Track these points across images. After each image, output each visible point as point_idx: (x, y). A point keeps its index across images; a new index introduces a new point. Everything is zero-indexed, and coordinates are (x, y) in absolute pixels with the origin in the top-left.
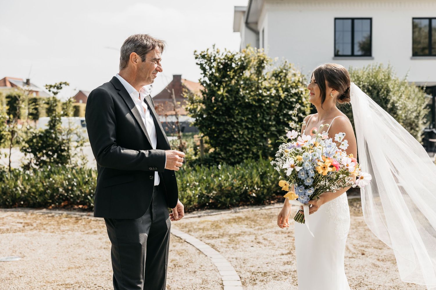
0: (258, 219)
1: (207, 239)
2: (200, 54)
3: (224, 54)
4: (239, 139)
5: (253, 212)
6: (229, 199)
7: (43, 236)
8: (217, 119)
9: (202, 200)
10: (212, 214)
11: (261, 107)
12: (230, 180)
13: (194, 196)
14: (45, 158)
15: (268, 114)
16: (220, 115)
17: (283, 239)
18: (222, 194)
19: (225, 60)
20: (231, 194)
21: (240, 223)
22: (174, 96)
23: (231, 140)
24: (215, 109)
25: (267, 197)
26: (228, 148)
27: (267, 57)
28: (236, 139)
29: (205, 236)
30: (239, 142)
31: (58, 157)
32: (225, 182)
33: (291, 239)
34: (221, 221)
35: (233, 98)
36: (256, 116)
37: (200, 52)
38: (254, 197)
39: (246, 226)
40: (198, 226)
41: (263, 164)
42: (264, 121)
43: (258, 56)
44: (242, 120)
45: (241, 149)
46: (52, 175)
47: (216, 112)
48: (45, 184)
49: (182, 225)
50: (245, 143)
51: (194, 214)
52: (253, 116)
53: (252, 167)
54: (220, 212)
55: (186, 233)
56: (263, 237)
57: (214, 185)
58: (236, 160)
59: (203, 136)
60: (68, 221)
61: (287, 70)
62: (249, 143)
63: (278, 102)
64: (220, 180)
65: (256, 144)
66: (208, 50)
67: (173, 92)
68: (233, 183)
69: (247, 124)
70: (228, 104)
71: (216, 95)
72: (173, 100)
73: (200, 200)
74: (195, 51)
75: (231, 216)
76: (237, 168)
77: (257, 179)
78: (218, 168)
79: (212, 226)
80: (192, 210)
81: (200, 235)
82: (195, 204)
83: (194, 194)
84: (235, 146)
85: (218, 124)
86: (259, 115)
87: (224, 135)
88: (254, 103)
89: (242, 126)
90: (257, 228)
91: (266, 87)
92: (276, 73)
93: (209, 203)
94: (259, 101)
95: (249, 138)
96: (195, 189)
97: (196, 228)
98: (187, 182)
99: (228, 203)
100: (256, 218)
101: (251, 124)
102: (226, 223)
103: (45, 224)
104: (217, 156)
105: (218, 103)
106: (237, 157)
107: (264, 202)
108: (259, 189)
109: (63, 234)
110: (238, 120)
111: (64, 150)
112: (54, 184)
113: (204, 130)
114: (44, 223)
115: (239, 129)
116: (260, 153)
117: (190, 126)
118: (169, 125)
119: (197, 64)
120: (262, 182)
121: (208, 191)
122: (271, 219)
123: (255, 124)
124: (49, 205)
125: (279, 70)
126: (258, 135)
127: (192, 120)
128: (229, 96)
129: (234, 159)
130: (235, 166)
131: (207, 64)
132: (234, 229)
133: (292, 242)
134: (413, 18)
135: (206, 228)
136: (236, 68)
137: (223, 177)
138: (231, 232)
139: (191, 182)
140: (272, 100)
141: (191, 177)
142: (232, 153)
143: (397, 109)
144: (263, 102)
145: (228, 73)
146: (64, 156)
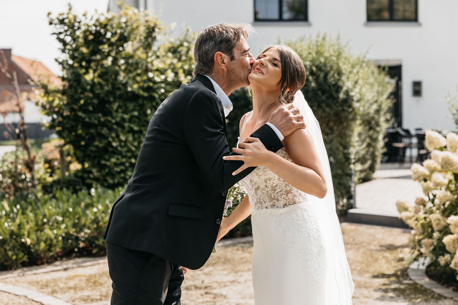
1: (83, 302)
2: (58, 19)
3: (95, 18)
4: (119, 148)
9: (69, 245)
10: (85, 264)
11: (152, 99)
13: (55, 238)
16: (90, 111)
17: (198, 298)
18: (99, 234)
19: (96, 26)
22: (16, 83)
23: (108, 151)
24: (82, 102)
26: (103, 162)
27: (160, 23)
28: (116, 148)
29: (80, 298)
30: (120, 153)
32: (103, 215)
33: (210, 297)
34: (100, 275)
35: (110, 86)
36: (145, 113)
37: (57, 15)
43: (147, 21)
44: (123, 120)
45: (123, 164)
47: (84, 108)
49: (40, 283)
50: (129, 154)
51: (56, 266)
52: (141, 112)
54: (97, 260)
55: (48, 294)
57: (86, 220)
58: (117, 181)
59: (65, 145)
61: (190, 43)
62: (135, 154)
64: (95, 213)
66: (70, 10)
67: (15, 77)
69: (132, 125)
70: (102, 95)
71: (83, 81)
72: (15, 89)
73: (66, 244)
74: (49, 14)
76: (119, 192)
78: (90, 194)
79: (88, 282)
80: (53, 260)
81: (72, 297)
82: (58, 250)
83: (56, 234)
84: (113, 160)
85: (87, 126)
86: (149, 111)
87: (97, 143)
88: (141, 92)
89: (123, 127)
91: (159, 69)
92: (173, 47)
93: (79, 248)
94: (149, 89)
95: (135, 147)
96: (57, 227)
97: (64, 288)
98: (45, 216)
101: (139, 125)
104: (86, 176)
105: (86, 94)
106: (117, 176)
110: (118, 119)
113: (65, 135)
115: (120, 133)
117: (43, 129)
118: (10, 129)
119: (52, 33)
121: (78, 229)
125: (178, 43)
127: (46, 120)
128: (103, 83)
129: (113, 179)
130: (117, 190)
131: (68, 33)
133: (212, 302)
135: (78, 286)
136: (113, 40)
137: (100, 207)
139: (51, 216)
140: (168, 88)
141: (50, 208)
142: (110, 170)
143: (353, 100)
144: (154, 90)
145: (101, 47)
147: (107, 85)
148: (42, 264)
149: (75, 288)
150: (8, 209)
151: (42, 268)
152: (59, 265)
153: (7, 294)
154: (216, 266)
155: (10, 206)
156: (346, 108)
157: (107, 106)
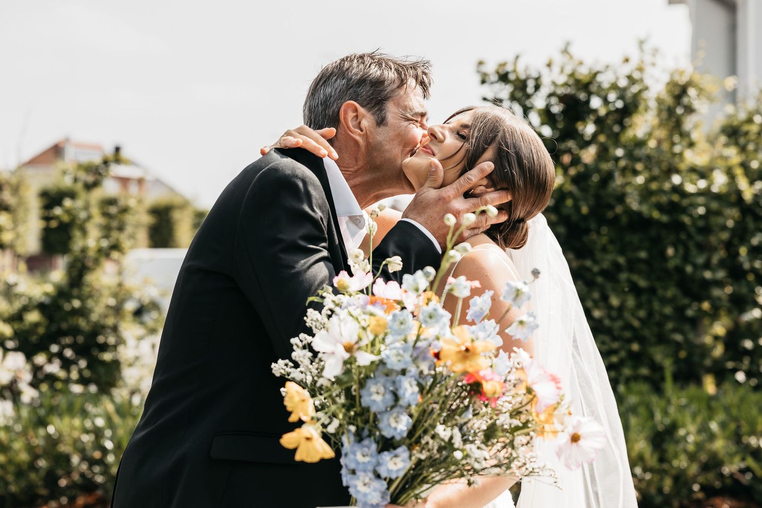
2: (496, 72)
3: (568, 70)
4: (607, 322)
11: (678, 226)
14: (54, 368)
15: (701, 248)
19: (569, 86)
28: (600, 321)
30: (608, 332)
31: (89, 367)
35: (592, 201)
36: (663, 253)
37: (495, 66)
42: (689, 269)
44: (617, 267)
45: (613, 353)
46: (52, 418)
48: (33, 442)
50: (628, 334)
52: (654, 253)
62: (639, 334)
63: (735, 213)
65: (662, 339)
66: (517, 58)
69: (635, 278)
70: (575, 219)
74: (481, 63)
88: (656, 214)
89: (617, 282)
91: (698, 167)
92: (731, 125)
94: (673, 209)
95: (640, 319)
101: (648, 277)
110: (606, 265)
111: (104, 347)
112: (58, 442)
115: (609, 292)
116: (669, 365)
119: (485, 99)
123: (659, 279)
125: (743, 117)
126: (668, 310)
128: (578, 194)
136: (602, 111)
140: (714, 205)
144: (684, 210)
145: (580, 126)
146: (104, 363)
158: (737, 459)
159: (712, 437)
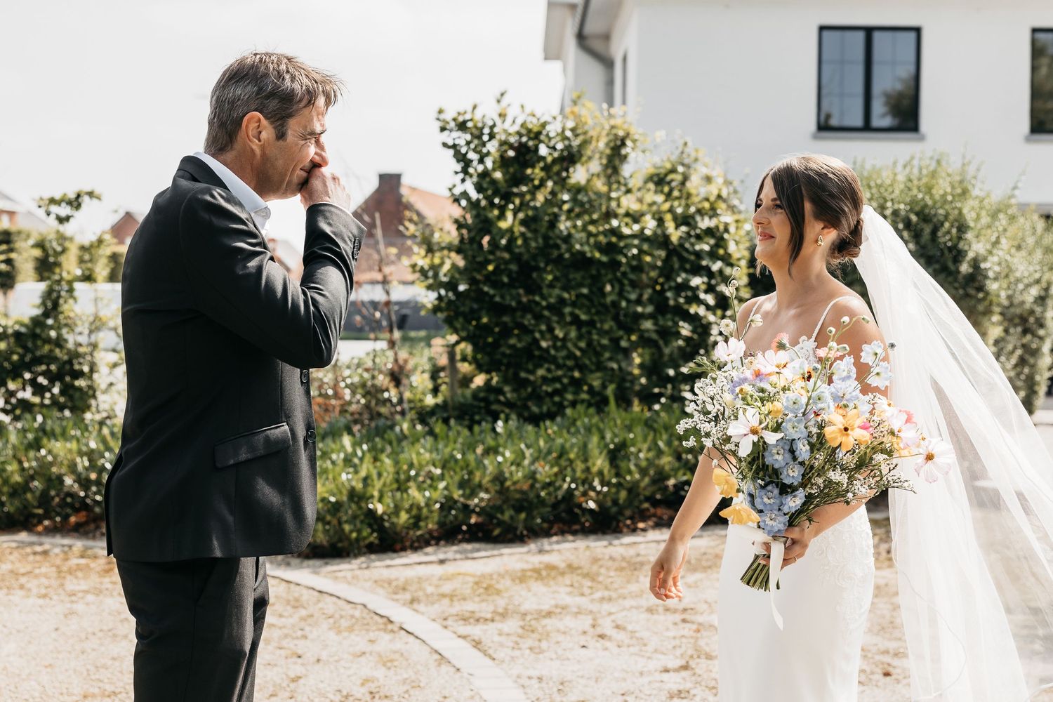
0: (603, 571)
1: (462, 623)
2: (454, 120)
3: (519, 121)
4: (553, 352)
5: (588, 553)
6: (523, 516)
7: (16, 605)
8: (494, 296)
9: (451, 518)
10: (476, 555)
11: (615, 265)
12: (526, 462)
13: (427, 505)
14: (27, 394)
15: (634, 285)
16: (504, 285)
17: (667, 629)
18: (504, 502)
19: (521, 135)
20: (531, 503)
21: (552, 583)
22: (379, 232)
23: (533, 356)
24: (491, 268)
25: (628, 513)
26: (523, 375)
27: (636, 131)
28: (547, 350)
29: (457, 615)
30: (554, 360)
31: (62, 393)
32: (513, 468)
33: (689, 630)
34: (499, 575)
35: (540, 241)
36: (601, 290)
37: (454, 115)
38: (591, 511)
39: (569, 589)
40: (437, 586)
41: (619, 422)
42: (624, 304)
43: (613, 127)
44: (562, 301)
45: (558, 379)
46: (45, 441)
47: (493, 278)
48: (26, 465)
49: (394, 584)
50: (570, 363)
51: (427, 554)
52: (595, 289)
53: (589, 430)
54: (498, 549)
55: (404, 604)
56: (613, 621)
57: (483, 475)
58: (545, 409)
59: (457, 343)
60: (87, 566)
61: (688, 166)
62: (580, 362)
63: (663, 253)
64: (499, 463)
65: (600, 367)
66: (475, 107)
67: (378, 222)
68: (534, 473)
69: (577, 311)
70: (526, 257)
71: (495, 231)
72: (376, 243)
73: (446, 517)
74: (440, 112)
75: (527, 562)
76: (546, 429)
77: (600, 462)
78: (494, 430)
79: (476, 587)
80: (423, 544)
81: (443, 612)
82: (430, 526)
83: (429, 499)
84: (541, 372)
85: (498, 310)
86: (608, 288)
87: (512, 341)
88: (597, 255)
89: (561, 315)
90: (598, 595)
91: (631, 212)
92: (658, 175)
93: (469, 526)
94: (609, 249)
95: (580, 349)
96: (431, 486)
97: (432, 594)
98: (411, 466)
99: (521, 527)
100: (595, 568)
101: (589, 312)
102: (513, 580)
103: (23, 575)
104: (492, 397)
105: (498, 253)
106: (547, 400)
107: (618, 526)
108: (605, 489)
109: (72, 602)
110: (552, 300)
111: (80, 374)
112: (51, 464)
113: (458, 326)
114: (22, 571)
115: (555, 325)
116: (610, 390)
117: (423, 313)
118: (364, 311)
119: (445, 145)
120: (613, 471)
121: (468, 491)
122: (636, 573)
123: (598, 313)
124: (35, 521)
125: (667, 166)
126: (605, 342)
127: (428, 298)
128: (529, 235)
129: (540, 407)
130: (542, 424)
131: (472, 146)
132: (536, 597)
133: (692, 637)
134: (1035, 31)
135: (458, 592)
136: (550, 158)
137: (508, 454)
138: (526, 606)
139: (421, 466)
140: (645, 247)
141: (422, 454)
142: (534, 390)
143: (986, 277)
144: (620, 251)
145: (529, 171)
146: (80, 389)
147: (536, 240)
148: (404, 549)
149: (451, 597)
150: (349, 449)
151: (401, 557)
152: (431, 554)
153: (334, 599)
154: (709, 571)
155: (354, 445)
156: (972, 292)
157: (535, 275)
158: (681, 472)
159: (660, 453)
